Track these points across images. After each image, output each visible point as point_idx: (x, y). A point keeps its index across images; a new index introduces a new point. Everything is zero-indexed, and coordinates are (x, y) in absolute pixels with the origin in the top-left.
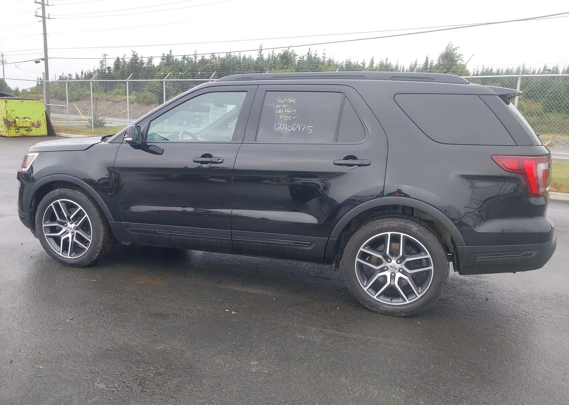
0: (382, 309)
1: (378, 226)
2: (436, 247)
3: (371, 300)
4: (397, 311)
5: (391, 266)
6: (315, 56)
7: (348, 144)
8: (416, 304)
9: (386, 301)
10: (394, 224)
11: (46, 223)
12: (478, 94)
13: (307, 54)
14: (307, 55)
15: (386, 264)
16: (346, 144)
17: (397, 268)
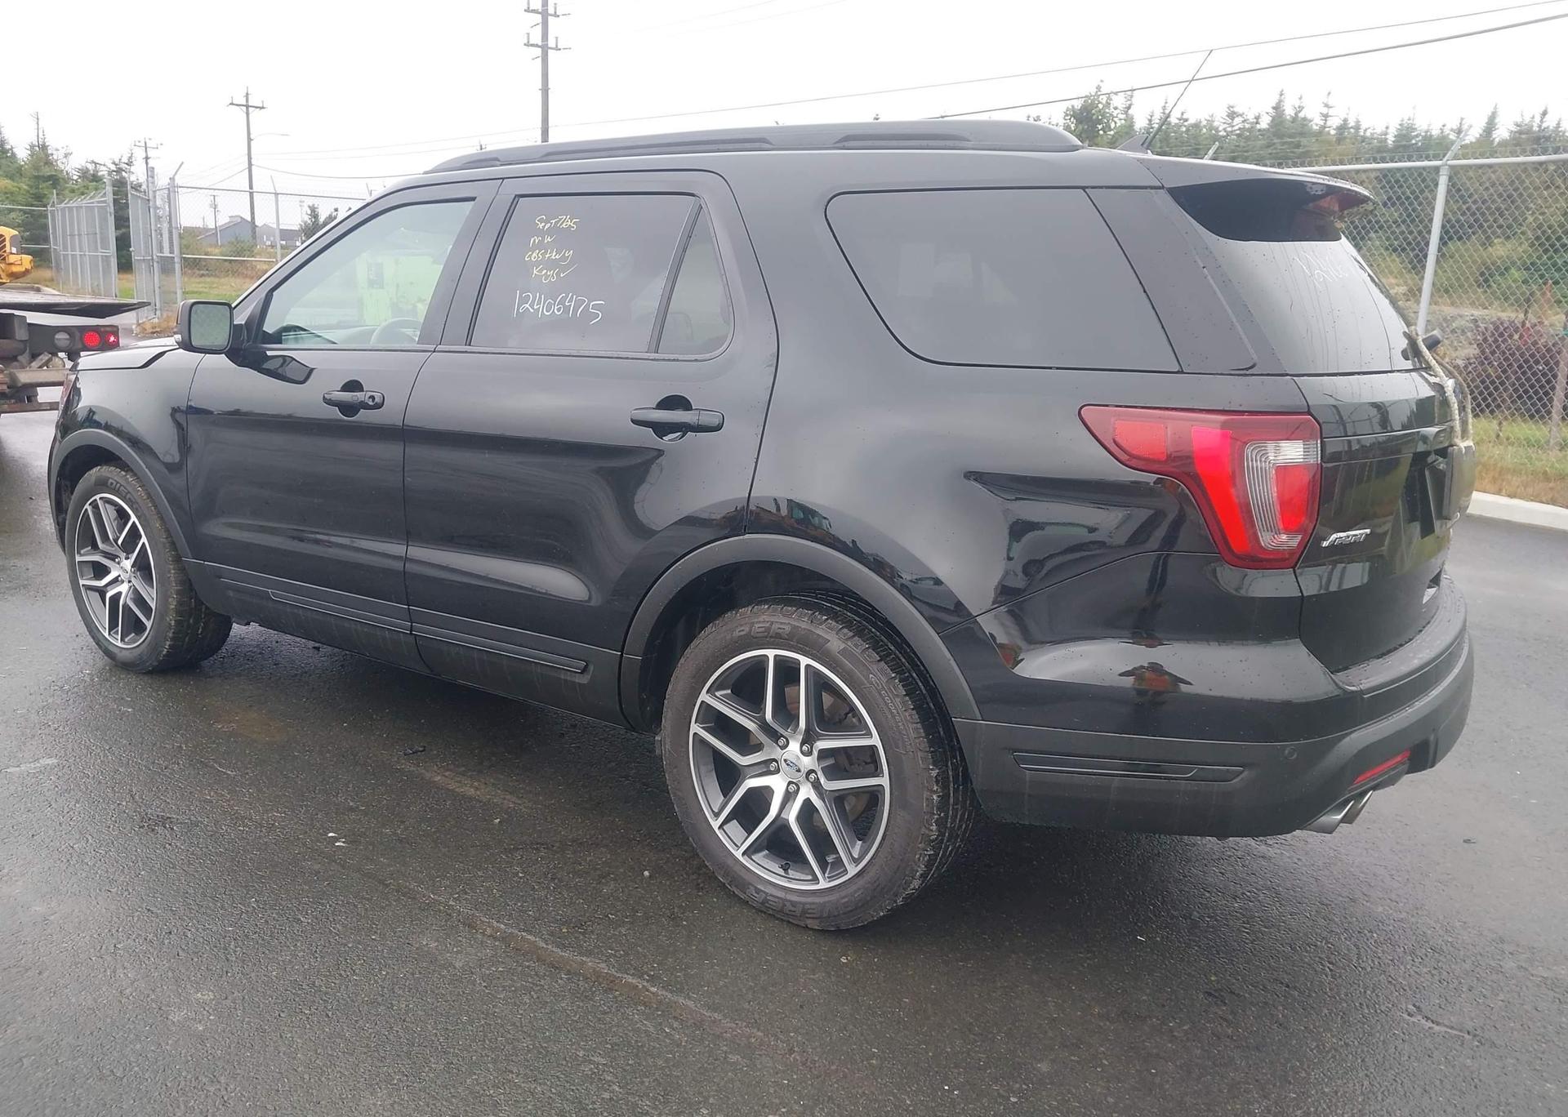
0: (756, 895)
1: (741, 625)
2: (892, 713)
3: (730, 862)
4: (793, 909)
5: (785, 761)
6: (1296, 114)
7: (678, 360)
8: (843, 893)
9: (766, 871)
10: (782, 623)
11: (82, 552)
12: (1087, 187)
13: (1274, 108)
14: (1271, 111)
15: (770, 751)
16: (674, 360)
17: (802, 770)
